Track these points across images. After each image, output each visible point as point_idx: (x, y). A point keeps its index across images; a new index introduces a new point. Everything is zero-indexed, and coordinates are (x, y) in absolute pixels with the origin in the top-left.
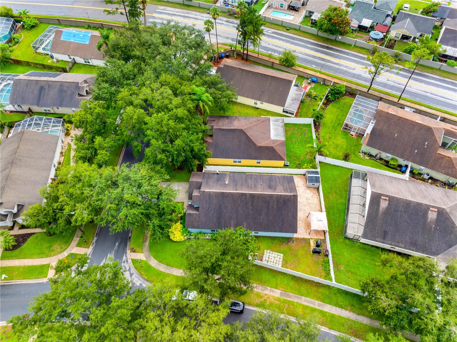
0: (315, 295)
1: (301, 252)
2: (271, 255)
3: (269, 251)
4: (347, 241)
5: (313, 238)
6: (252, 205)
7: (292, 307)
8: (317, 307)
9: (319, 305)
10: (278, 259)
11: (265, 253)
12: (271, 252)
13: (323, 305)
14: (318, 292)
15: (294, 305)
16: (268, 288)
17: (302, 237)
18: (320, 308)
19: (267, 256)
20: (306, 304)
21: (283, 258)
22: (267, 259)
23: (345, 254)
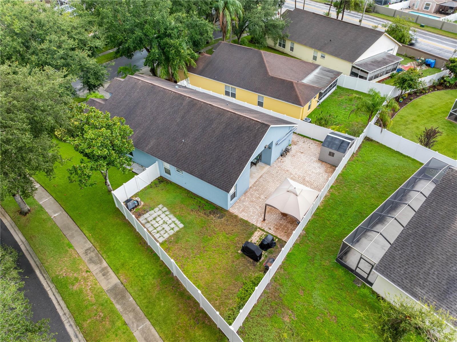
1: (221, 238)
2: (163, 216)
3: (165, 209)
4: (340, 272)
5: (266, 229)
6: (183, 117)
7: (107, 324)
10: (167, 228)
11: (156, 209)
12: (167, 213)
14: (187, 331)
15: (113, 323)
16: (105, 262)
17: (246, 218)
19: (155, 215)
21: (178, 232)
22: (150, 219)
23: (316, 293)
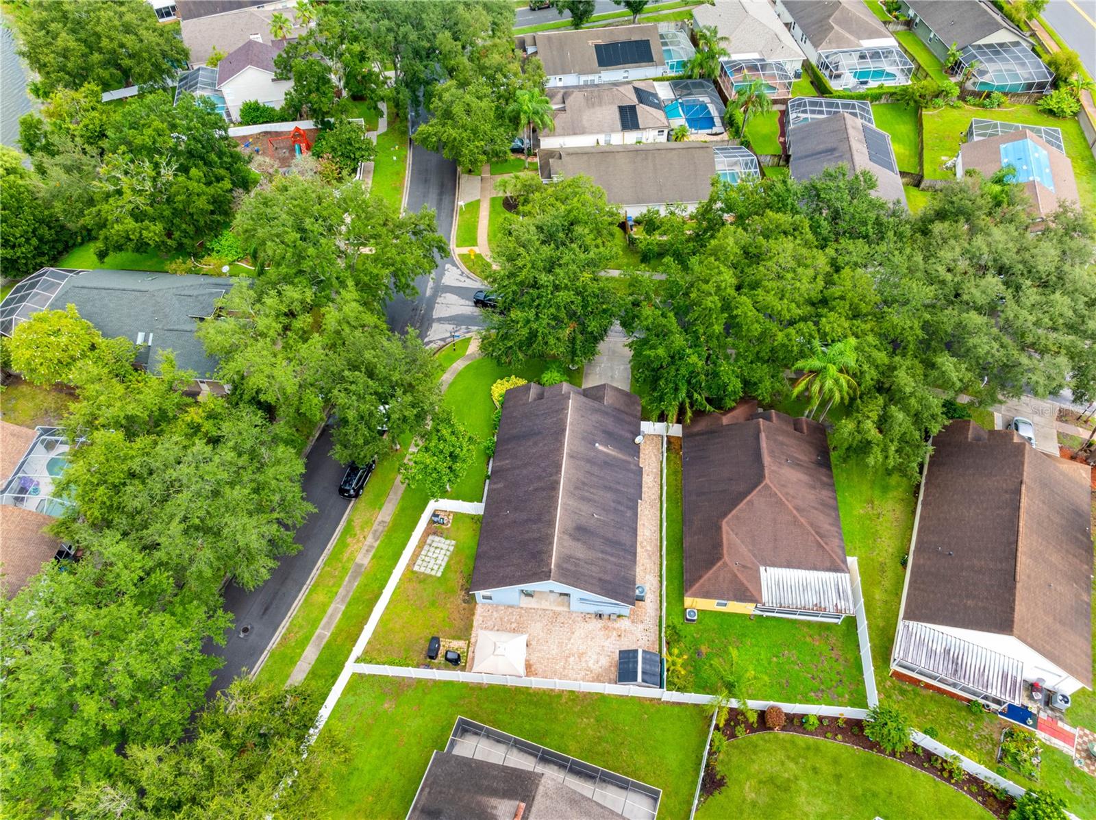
0: (342, 630)
1: (439, 615)
2: (443, 552)
3: (451, 548)
5: (471, 649)
6: (536, 490)
8: (318, 631)
9: (320, 637)
10: (430, 565)
11: (448, 542)
12: (448, 553)
13: (319, 645)
15: (333, 585)
16: (378, 543)
17: (475, 624)
18: (314, 638)
19: (441, 545)
20: (330, 611)
21: (431, 576)
22: (435, 544)
